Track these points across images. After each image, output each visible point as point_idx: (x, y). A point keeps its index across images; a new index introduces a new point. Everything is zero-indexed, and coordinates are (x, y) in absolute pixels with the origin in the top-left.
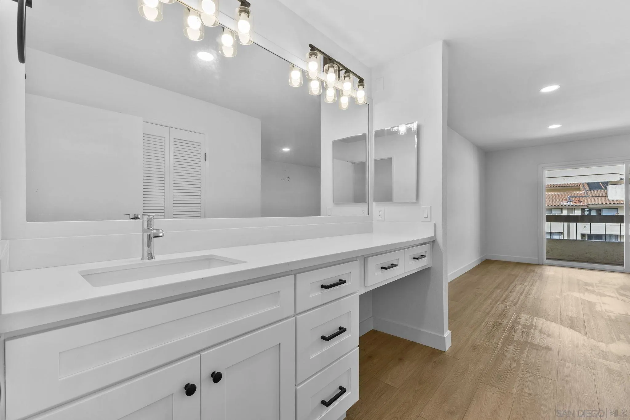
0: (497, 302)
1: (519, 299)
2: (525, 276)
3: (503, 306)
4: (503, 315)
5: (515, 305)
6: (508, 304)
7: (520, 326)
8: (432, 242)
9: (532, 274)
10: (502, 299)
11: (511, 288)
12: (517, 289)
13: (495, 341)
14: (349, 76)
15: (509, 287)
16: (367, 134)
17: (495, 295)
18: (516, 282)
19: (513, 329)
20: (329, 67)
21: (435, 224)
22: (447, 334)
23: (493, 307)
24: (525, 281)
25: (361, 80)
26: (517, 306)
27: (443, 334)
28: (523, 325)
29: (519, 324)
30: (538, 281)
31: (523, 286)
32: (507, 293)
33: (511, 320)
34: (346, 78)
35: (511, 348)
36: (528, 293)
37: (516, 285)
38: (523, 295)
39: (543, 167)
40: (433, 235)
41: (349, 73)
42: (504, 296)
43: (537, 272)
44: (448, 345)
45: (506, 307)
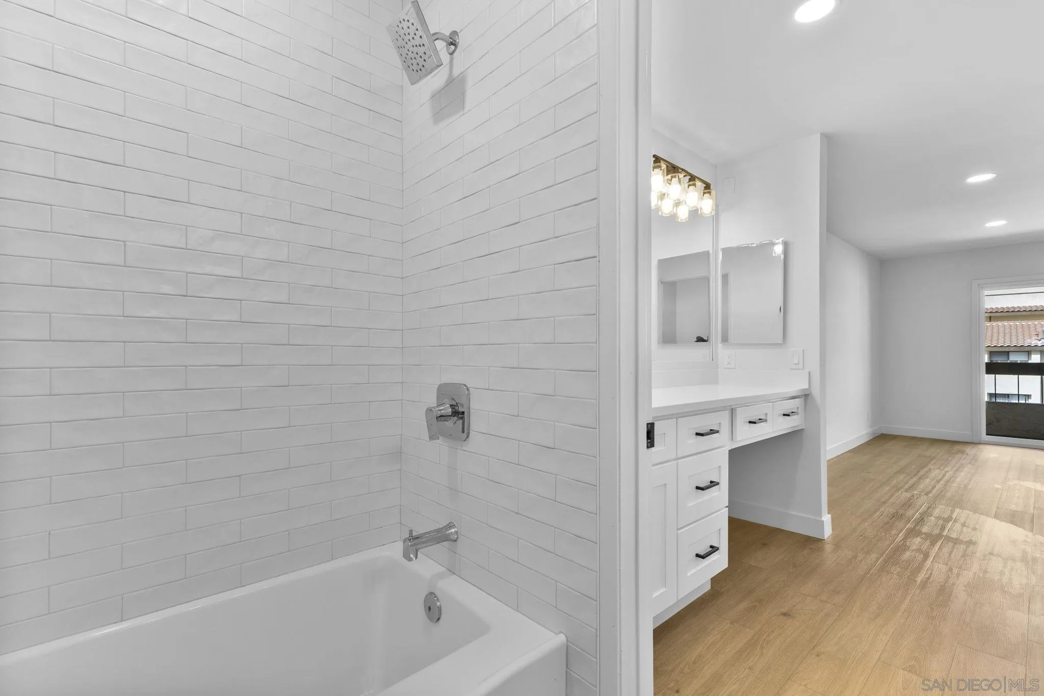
0: (898, 490)
1: (934, 487)
2: (948, 459)
3: (908, 495)
4: (908, 504)
5: (927, 494)
6: (916, 492)
7: (932, 518)
8: (806, 396)
9: (959, 455)
10: (906, 487)
11: (921, 473)
12: (933, 475)
13: (894, 532)
14: (694, 185)
15: (918, 472)
16: (711, 252)
17: (895, 481)
18: (931, 466)
19: (921, 521)
20: (672, 177)
21: (809, 373)
22: (827, 518)
23: (892, 496)
24: (947, 465)
25: (707, 187)
26: (931, 495)
27: (821, 517)
28: (936, 518)
29: (932, 515)
30: (970, 466)
31: (943, 472)
32: (915, 479)
33: (920, 511)
34: (690, 187)
35: (918, 540)
36: (948, 481)
37: (930, 470)
38: (942, 482)
39: (979, 285)
40: (805, 386)
41: (694, 180)
42: (911, 482)
43: (969, 453)
44: (828, 532)
45: (913, 496)
